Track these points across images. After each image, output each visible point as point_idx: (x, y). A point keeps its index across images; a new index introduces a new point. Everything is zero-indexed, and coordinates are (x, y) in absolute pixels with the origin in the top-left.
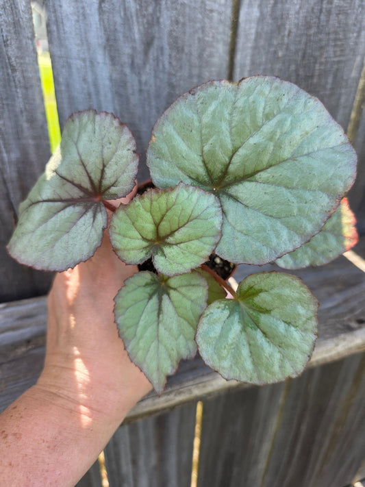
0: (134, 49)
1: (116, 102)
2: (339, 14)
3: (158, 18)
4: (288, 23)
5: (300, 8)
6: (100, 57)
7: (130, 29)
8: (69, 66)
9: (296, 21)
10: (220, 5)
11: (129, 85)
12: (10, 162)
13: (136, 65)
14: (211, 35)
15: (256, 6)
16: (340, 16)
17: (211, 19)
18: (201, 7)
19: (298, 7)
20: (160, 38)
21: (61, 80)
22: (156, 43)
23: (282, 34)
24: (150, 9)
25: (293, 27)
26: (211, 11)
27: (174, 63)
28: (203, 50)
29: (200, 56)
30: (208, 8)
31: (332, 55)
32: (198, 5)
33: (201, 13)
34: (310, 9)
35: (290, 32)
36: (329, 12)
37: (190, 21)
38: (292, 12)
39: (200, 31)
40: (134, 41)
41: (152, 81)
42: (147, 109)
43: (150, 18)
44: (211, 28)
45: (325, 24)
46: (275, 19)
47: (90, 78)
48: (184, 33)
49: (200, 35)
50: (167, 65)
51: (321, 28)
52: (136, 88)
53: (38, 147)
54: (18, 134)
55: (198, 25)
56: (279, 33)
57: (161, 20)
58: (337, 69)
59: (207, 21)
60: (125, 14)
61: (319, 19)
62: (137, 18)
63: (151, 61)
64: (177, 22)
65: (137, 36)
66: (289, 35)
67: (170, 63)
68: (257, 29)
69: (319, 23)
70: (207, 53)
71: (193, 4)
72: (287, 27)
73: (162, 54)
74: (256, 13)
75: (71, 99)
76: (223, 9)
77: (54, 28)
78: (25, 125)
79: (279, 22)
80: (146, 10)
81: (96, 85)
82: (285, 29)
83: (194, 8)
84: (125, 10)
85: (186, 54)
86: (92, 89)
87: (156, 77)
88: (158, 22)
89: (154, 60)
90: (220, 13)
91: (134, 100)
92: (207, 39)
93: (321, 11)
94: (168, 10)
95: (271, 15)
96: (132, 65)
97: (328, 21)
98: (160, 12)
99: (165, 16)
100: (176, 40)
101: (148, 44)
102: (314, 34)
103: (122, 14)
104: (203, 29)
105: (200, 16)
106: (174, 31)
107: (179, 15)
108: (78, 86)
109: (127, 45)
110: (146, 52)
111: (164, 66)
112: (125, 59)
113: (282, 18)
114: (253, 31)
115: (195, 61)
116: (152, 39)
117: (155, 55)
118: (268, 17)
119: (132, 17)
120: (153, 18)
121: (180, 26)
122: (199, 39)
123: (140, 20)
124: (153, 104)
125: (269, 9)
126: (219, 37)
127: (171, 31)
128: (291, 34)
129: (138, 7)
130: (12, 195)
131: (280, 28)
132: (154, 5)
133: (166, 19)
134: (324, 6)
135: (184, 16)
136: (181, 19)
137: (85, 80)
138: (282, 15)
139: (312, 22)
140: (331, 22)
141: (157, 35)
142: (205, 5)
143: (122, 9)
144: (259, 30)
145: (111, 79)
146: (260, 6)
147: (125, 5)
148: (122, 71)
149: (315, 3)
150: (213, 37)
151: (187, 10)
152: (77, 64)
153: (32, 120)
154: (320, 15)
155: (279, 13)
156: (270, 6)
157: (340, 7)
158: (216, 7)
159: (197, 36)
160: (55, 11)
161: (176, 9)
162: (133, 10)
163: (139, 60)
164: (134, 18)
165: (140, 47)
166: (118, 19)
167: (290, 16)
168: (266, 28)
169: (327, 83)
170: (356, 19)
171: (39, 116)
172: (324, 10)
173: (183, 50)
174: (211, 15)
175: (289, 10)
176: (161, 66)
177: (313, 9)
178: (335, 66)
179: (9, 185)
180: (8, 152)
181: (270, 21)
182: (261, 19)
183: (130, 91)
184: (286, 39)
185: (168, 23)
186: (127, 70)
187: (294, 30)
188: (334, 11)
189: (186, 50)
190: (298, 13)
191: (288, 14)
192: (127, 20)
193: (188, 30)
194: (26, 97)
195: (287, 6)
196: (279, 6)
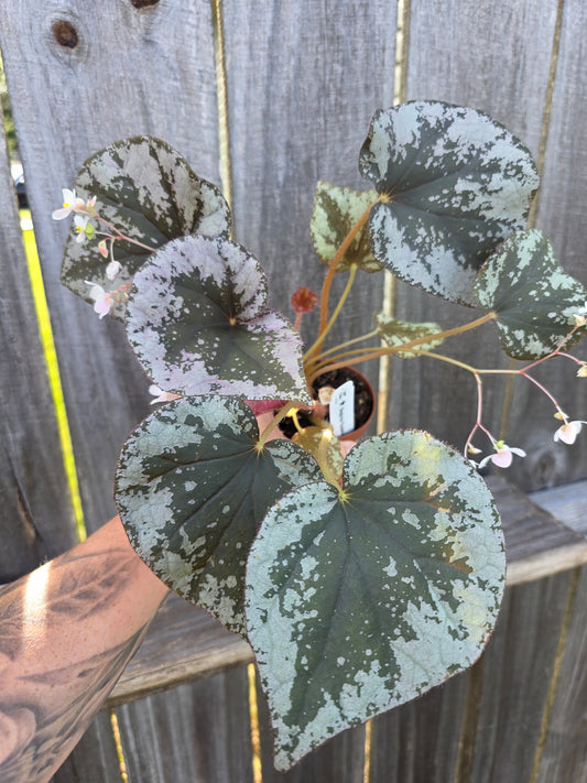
5: (300, 278)
6: (102, 342)
8: (72, 352)
12: (15, 442)
19: (298, 278)
21: (65, 364)
38: (293, 283)
47: (93, 360)
53: (43, 425)
54: (23, 416)
58: (353, 325)
75: (76, 381)
77: (56, 322)
78: (31, 407)
81: (99, 365)
86: (96, 370)
108: (81, 369)
130: (16, 472)
137: (88, 362)
145: (114, 359)
152: (79, 350)
153: (37, 402)
160: (57, 310)
171: (44, 397)
175: (289, 282)
178: (350, 323)
179: (14, 463)
180: (14, 432)
194: (31, 383)
195: (286, 278)
196: (278, 280)
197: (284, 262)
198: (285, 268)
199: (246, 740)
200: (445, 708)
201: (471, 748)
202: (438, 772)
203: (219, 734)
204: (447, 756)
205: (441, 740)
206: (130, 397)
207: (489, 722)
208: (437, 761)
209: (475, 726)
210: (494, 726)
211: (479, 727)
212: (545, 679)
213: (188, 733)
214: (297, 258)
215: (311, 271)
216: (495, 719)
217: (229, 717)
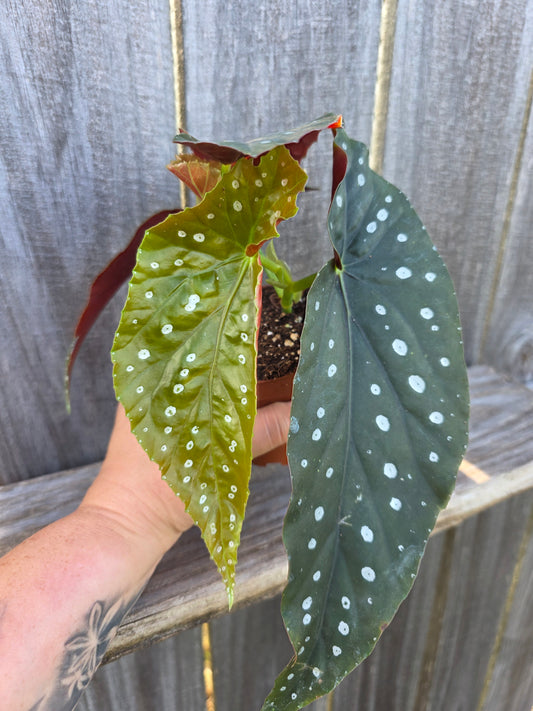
0: (40, 149)
1: (20, 219)
2: (325, 96)
3: (71, 109)
4: (256, 110)
5: (270, 90)
7: (31, 124)
9: (267, 108)
10: (156, 89)
11: (37, 196)
13: (44, 170)
14: (149, 128)
15: (209, 90)
16: (327, 99)
17: (146, 107)
18: (130, 93)
19: (267, 89)
20: (77, 134)
22: (71, 141)
23: (250, 124)
24: (58, 98)
25: (263, 114)
26: (146, 98)
27: (101, 166)
28: (140, 148)
29: (138, 156)
30: (140, 94)
31: (324, 149)
32: (126, 91)
33: (132, 101)
34: (284, 91)
35: (260, 121)
36: (310, 95)
37: (117, 111)
38: (260, 96)
39: (133, 124)
40: (39, 139)
41: (71, 190)
42: (68, 228)
43: (59, 109)
44: (148, 119)
45: (307, 109)
46: (237, 105)
48: (111, 127)
49: (133, 128)
50: (90, 169)
51: (302, 114)
52: (49, 201)
55: (130, 116)
56: (246, 123)
57: (75, 111)
59: (141, 110)
60: (22, 104)
61: (298, 104)
62: (40, 108)
63: (67, 164)
64: (99, 114)
65: (42, 133)
66: (260, 125)
67: (95, 166)
68: (214, 118)
69: (299, 108)
70: (146, 151)
71: (119, 90)
72: (256, 115)
73: (82, 155)
74: (209, 98)
76: (162, 95)
79: (244, 110)
80: (52, 98)
82: (253, 117)
83: (121, 94)
84: (21, 99)
85: (117, 154)
87: (76, 185)
88: (71, 114)
89: (71, 163)
90: (157, 100)
91: (47, 217)
92: (144, 133)
93: (299, 93)
94: (84, 98)
95: (231, 101)
96: (40, 171)
97: (311, 106)
98: (72, 100)
99: (81, 106)
100: (99, 135)
101: (60, 142)
102: (294, 122)
103: (17, 104)
104: (137, 121)
105: (130, 104)
106: (96, 124)
107: (99, 103)
109: (29, 144)
110: (58, 154)
111: (85, 168)
112: (28, 163)
113: (247, 104)
114: (209, 121)
115: (132, 163)
116: (65, 136)
117: (72, 155)
118: (228, 103)
119: (31, 107)
120: (63, 108)
121: (103, 118)
122: (133, 133)
123: (44, 111)
124: (77, 220)
125: (227, 93)
126: (162, 130)
127: (92, 124)
128: (262, 124)
129: (40, 95)
131: (245, 117)
132: (62, 92)
133: (81, 110)
134: (303, 88)
135: (106, 104)
136: (104, 109)
138: (247, 101)
139: (289, 107)
140: (315, 108)
141: (71, 130)
142: (136, 90)
143: (16, 99)
144: (217, 119)
146: (214, 90)
147: (20, 93)
148: (24, 178)
149: (290, 85)
150: (152, 131)
151: (111, 98)
154: (298, 99)
155: (241, 98)
156: (227, 89)
157: (325, 88)
158: (151, 92)
159: (129, 130)
161: (95, 96)
162: (33, 99)
163: (49, 163)
164: (36, 109)
165: (48, 147)
166: (12, 112)
167: (258, 102)
168: (226, 118)
169: (321, 183)
170: (349, 101)
172: (303, 93)
173: (112, 148)
174: (146, 102)
175: (255, 93)
176: (82, 170)
177: (288, 91)
181: (231, 109)
182: (218, 105)
183: (40, 205)
184: (256, 130)
185: (85, 114)
186: (33, 178)
187: (265, 119)
188: (317, 94)
189: (116, 148)
190: (268, 97)
191: (255, 99)
192: (25, 113)
193: (116, 124)
195: (252, 89)
196: (241, 89)
197: (249, 63)
198: (251, 73)
199: (198, 686)
200: (410, 626)
201: (431, 663)
202: (399, 691)
203: (167, 683)
204: (408, 675)
205: (403, 660)
206: (35, 249)
207: (451, 635)
208: (399, 682)
209: (437, 641)
210: (455, 640)
211: (441, 642)
212: (505, 586)
213: (130, 686)
214: (267, 59)
215: (285, 81)
216: (456, 632)
217: (178, 664)
